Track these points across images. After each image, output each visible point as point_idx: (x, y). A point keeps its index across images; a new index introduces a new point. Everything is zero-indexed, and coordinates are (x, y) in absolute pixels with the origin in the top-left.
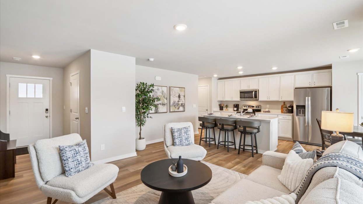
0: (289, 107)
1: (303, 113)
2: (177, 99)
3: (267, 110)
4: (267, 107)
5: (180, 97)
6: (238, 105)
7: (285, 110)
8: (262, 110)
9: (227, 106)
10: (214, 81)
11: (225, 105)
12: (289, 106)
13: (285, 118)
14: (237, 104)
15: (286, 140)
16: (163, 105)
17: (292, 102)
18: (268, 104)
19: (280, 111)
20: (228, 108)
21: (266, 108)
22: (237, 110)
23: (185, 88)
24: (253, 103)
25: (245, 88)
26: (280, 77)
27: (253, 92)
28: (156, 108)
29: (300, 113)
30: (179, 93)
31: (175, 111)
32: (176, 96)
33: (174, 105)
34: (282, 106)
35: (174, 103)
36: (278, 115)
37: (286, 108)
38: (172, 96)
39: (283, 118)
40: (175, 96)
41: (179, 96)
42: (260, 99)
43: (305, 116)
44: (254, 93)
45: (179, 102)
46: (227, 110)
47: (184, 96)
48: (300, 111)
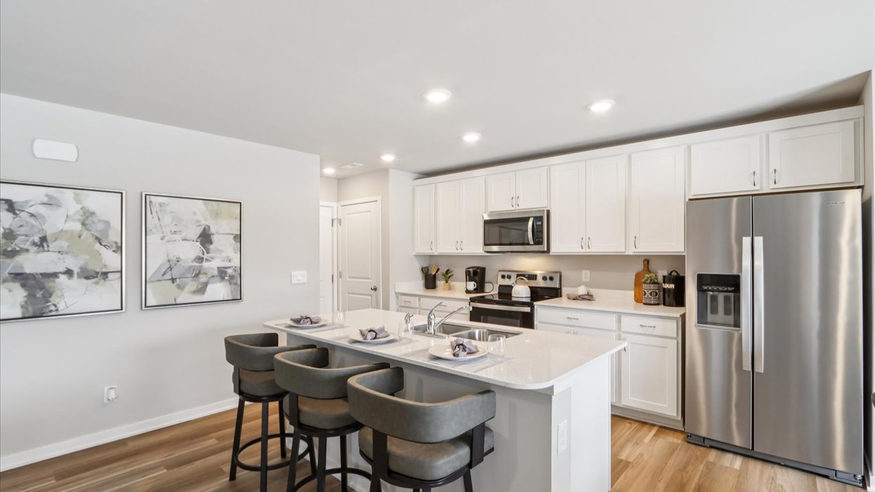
0: (665, 279)
1: (727, 312)
2: (189, 251)
3: (582, 290)
4: (583, 280)
5: (211, 242)
6: (483, 270)
7: (648, 294)
8: (565, 291)
9: (448, 275)
10: (400, 183)
11: (443, 270)
12: (664, 277)
13: (649, 331)
14: (478, 268)
15: (653, 425)
16: (87, 278)
17: (680, 259)
18: (586, 269)
19: (631, 294)
20: (452, 283)
21: (578, 285)
22: (476, 291)
23: (240, 203)
24: (534, 264)
25: (503, 205)
26: (630, 157)
27: (527, 219)
28: (31, 296)
29: (714, 311)
30: (204, 223)
31: (177, 302)
32: (183, 235)
33: (168, 276)
34: (638, 276)
35: (171, 268)
36: (620, 315)
37: (654, 283)
38: (159, 236)
39: (641, 330)
40: (177, 237)
41: (205, 238)
42: (555, 249)
43: (737, 324)
44: (530, 223)
45: (205, 264)
46: (450, 288)
47: (238, 238)
48: (714, 299)
